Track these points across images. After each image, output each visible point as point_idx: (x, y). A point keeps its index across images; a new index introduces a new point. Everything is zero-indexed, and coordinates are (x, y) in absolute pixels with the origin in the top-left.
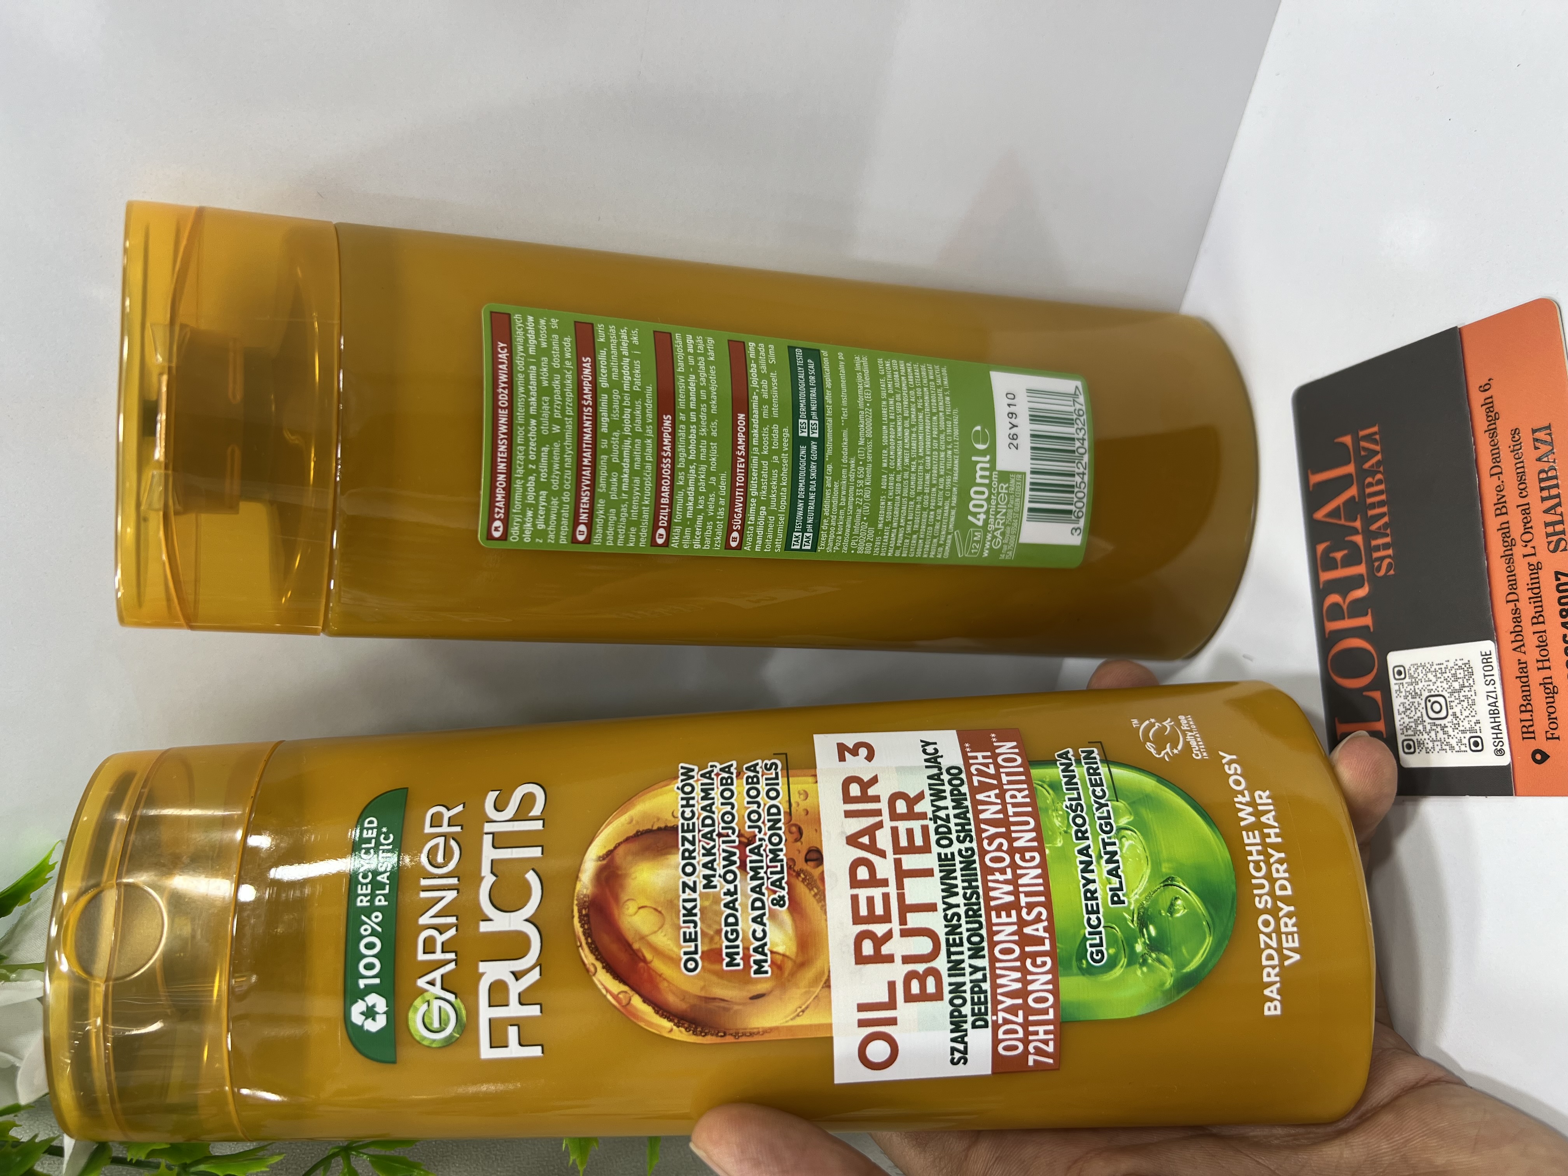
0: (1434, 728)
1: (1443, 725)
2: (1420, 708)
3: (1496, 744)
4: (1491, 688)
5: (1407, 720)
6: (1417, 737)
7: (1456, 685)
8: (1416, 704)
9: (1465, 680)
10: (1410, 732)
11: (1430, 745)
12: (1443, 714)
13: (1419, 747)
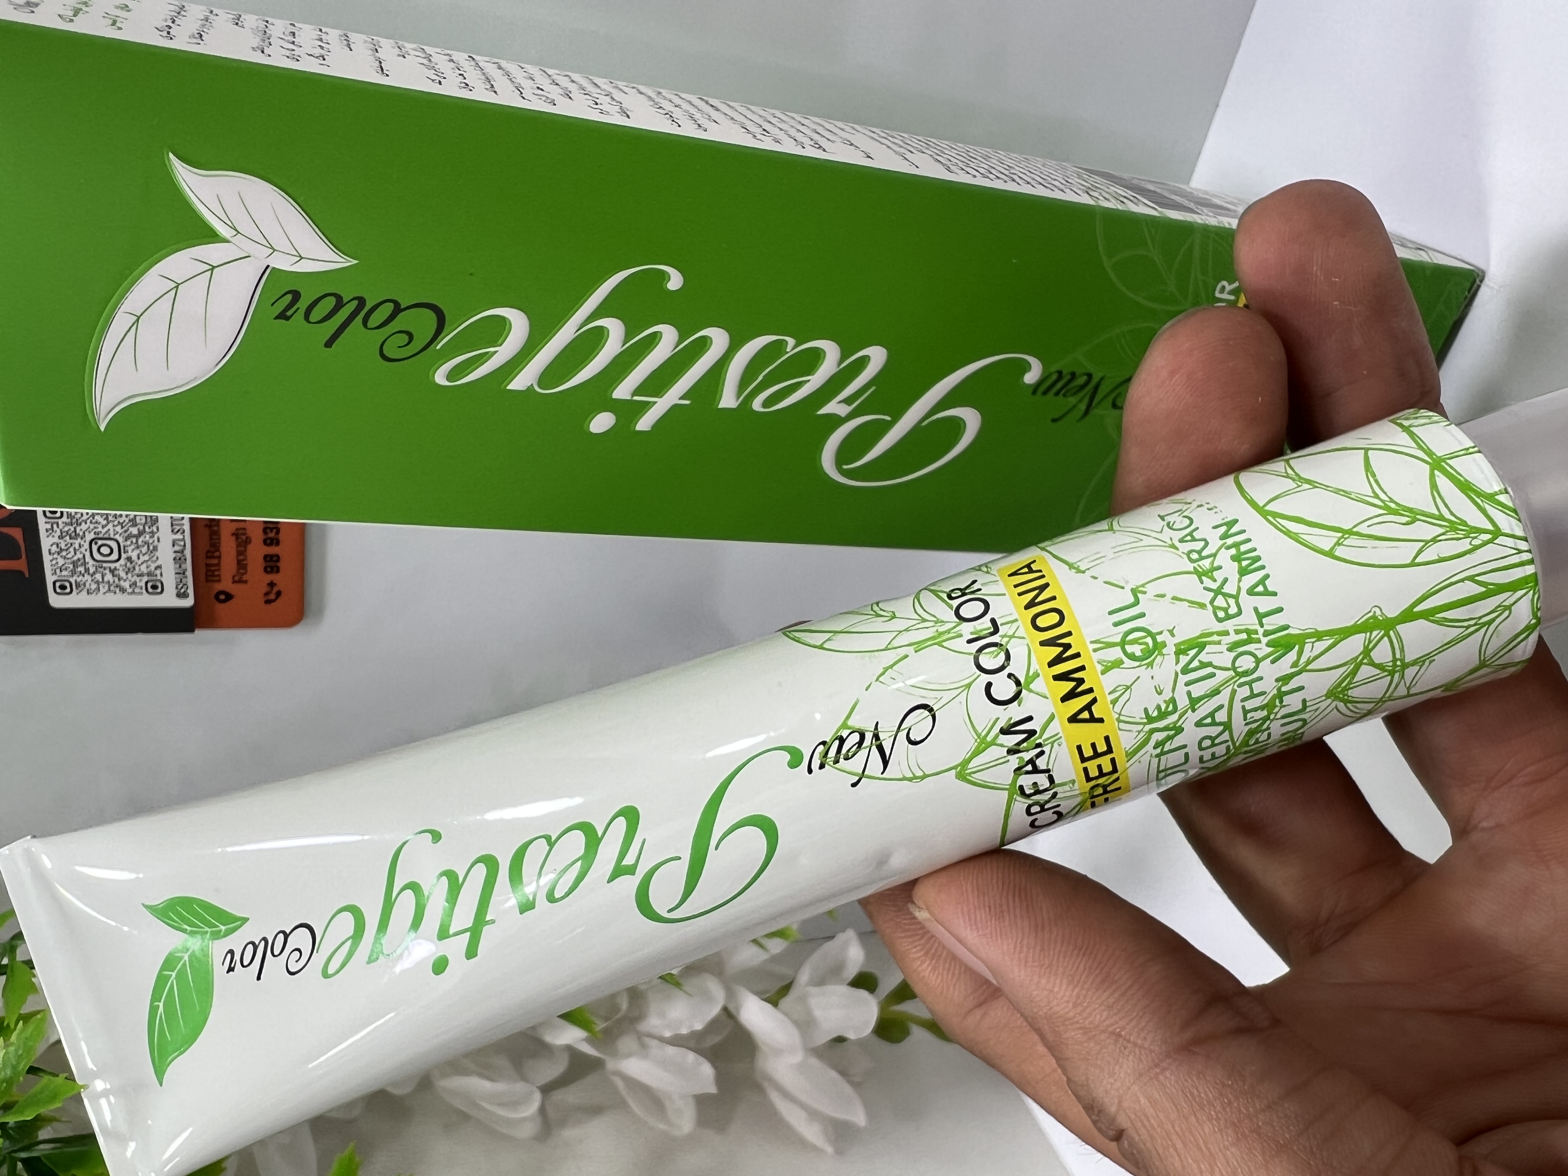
0: (99, 569)
1: (113, 567)
2: (83, 550)
3: (179, 587)
4: (179, 536)
5: (61, 562)
6: (75, 577)
7: (134, 531)
8: (77, 546)
9: (147, 528)
10: (64, 573)
11: (94, 586)
12: (115, 556)
13: (77, 588)
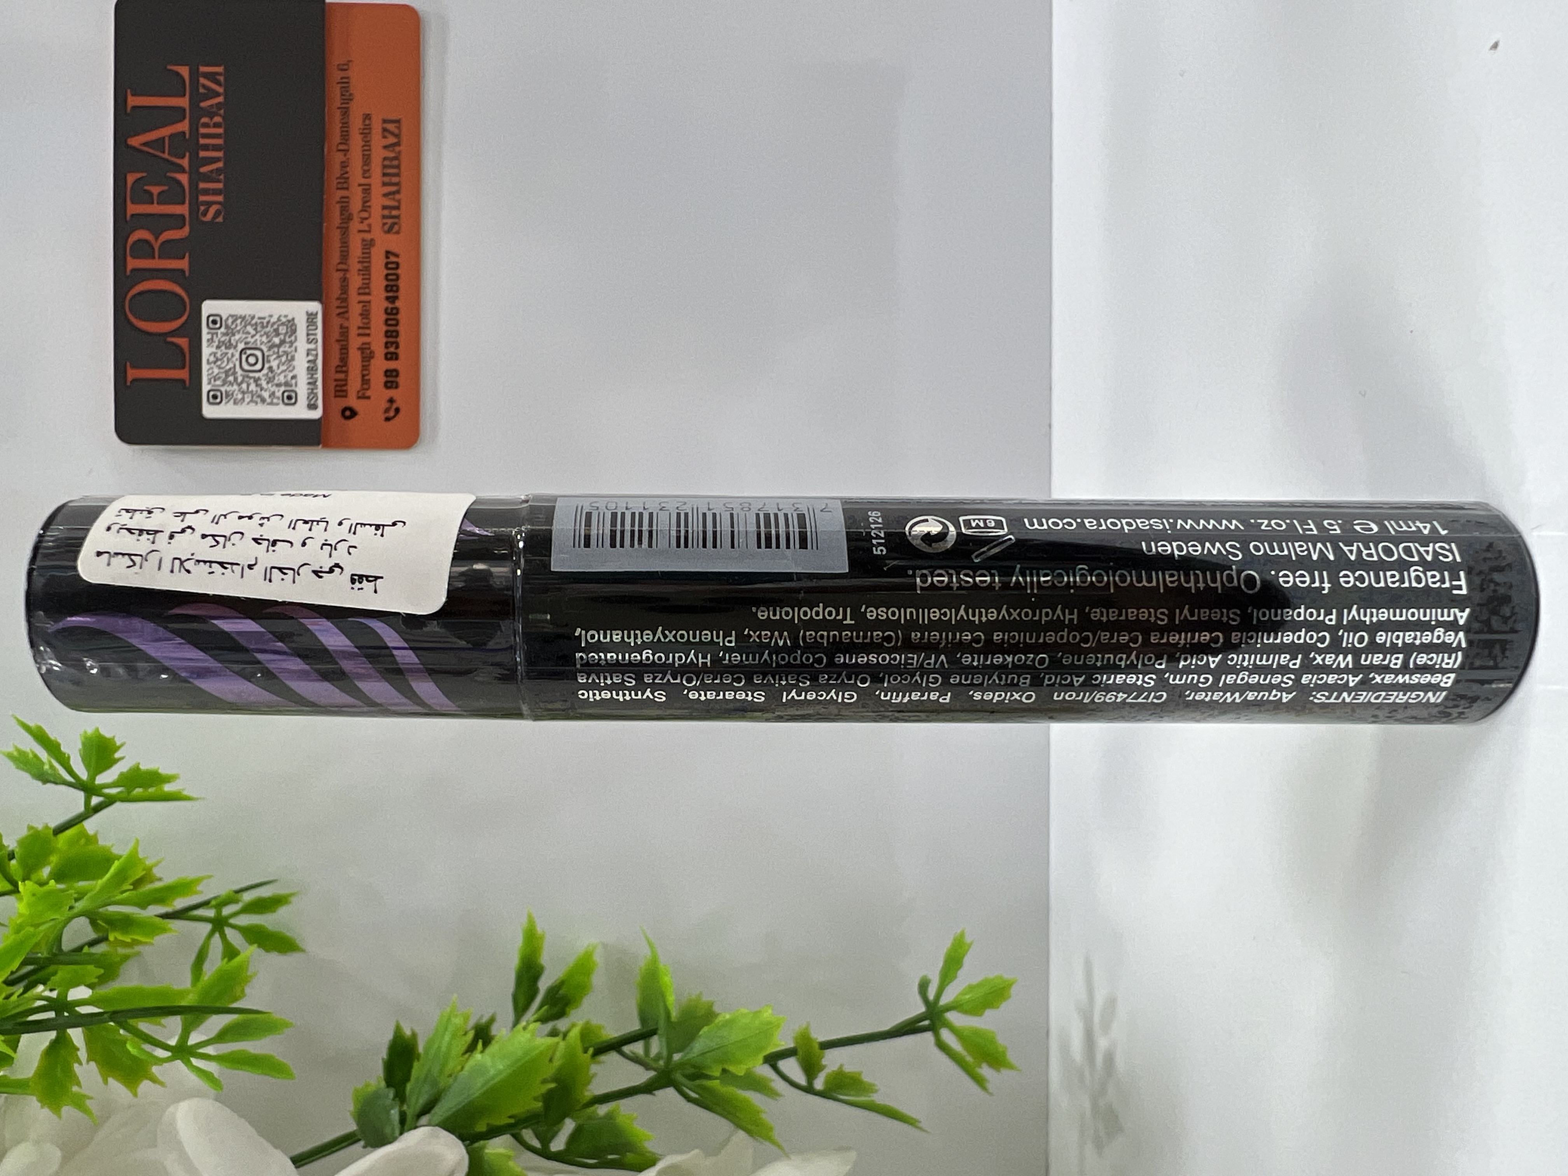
0: (246, 379)
1: (256, 378)
2: (234, 359)
3: (311, 398)
4: (312, 346)
5: (216, 371)
6: (226, 387)
7: (276, 340)
8: (230, 355)
9: (287, 336)
10: (218, 383)
11: (240, 396)
13: (226, 398)
